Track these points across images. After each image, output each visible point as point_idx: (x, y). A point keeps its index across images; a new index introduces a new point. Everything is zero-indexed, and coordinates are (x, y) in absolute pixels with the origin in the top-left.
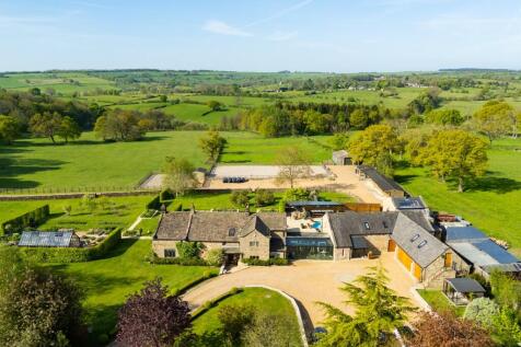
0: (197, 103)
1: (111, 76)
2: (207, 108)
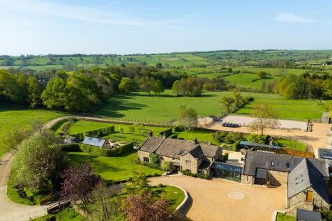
0: (252, 73)
1: (205, 55)
2: (256, 77)
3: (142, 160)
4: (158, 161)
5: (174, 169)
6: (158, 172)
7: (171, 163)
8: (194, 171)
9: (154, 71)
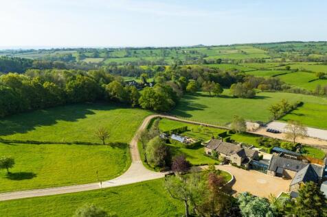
3: (207, 153)
4: (217, 155)
5: (227, 162)
6: (217, 162)
7: (225, 158)
8: (239, 164)
9: (215, 72)
